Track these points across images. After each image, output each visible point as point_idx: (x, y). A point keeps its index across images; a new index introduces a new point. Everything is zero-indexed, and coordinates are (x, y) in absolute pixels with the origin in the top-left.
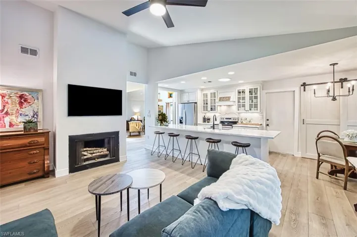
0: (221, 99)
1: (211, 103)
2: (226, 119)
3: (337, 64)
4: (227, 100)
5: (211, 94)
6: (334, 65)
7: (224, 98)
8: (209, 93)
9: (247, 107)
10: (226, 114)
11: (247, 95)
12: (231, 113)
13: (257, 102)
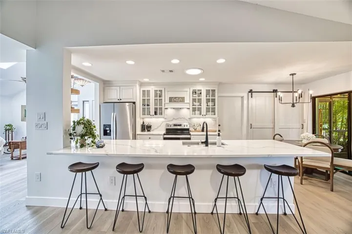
0: (171, 100)
1: (156, 104)
2: (175, 125)
3: (295, 74)
4: (180, 102)
5: (156, 91)
6: (293, 75)
7: (175, 98)
8: (152, 89)
9: (204, 111)
10: (174, 119)
11: (204, 97)
12: (181, 118)
13: (214, 105)
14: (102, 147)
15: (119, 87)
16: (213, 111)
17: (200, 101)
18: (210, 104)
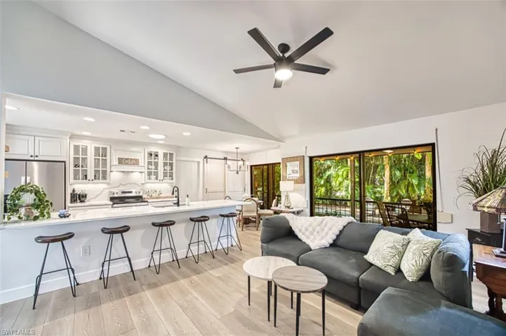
0: (122, 161)
1: (97, 165)
2: (123, 192)
3: (239, 148)
4: (134, 164)
5: (97, 148)
6: (237, 148)
7: (127, 159)
8: (91, 147)
9: (161, 176)
10: (121, 184)
11: (161, 160)
12: (131, 184)
13: (172, 170)
14: (68, 216)
15: (33, 137)
16: (171, 176)
17: (156, 164)
18: (168, 168)
